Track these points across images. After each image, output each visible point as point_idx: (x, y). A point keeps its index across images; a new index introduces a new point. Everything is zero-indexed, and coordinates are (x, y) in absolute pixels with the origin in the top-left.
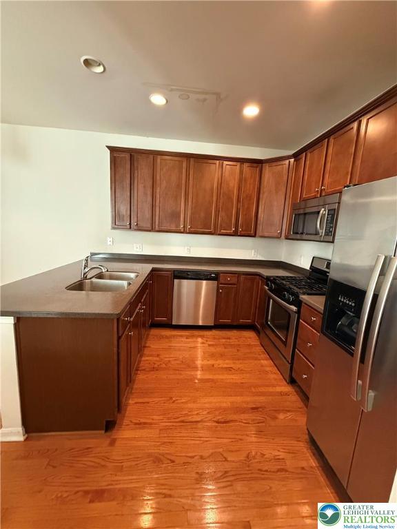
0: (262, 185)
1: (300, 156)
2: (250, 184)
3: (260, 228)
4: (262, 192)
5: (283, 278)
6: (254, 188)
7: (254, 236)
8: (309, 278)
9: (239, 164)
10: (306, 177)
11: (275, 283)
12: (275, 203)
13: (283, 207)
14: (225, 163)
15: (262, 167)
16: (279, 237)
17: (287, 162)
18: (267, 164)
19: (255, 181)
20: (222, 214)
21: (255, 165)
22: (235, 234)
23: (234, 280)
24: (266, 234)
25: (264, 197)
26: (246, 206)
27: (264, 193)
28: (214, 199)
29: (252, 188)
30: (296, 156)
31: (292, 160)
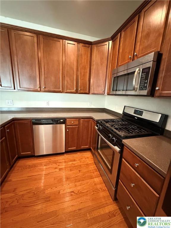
0: (92, 60)
1: (116, 37)
2: (84, 59)
3: (92, 88)
4: (92, 64)
5: (107, 121)
6: (87, 62)
7: (89, 94)
8: (123, 120)
9: (76, 43)
10: (121, 51)
11: (102, 126)
12: (101, 72)
13: (105, 74)
14: (67, 41)
15: (92, 47)
16: (103, 94)
17: (107, 43)
18: (95, 45)
19: (88, 57)
20: (67, 79)
21: (87, 45)
22: (76, 92)
23: (77, 123)
24: (96, 92)
25: (94, 67)
26: (83, 74)
27: (93, 65)
28: (61, 68)
29: (86, 61)
30: (113, 38)
31: (111, 42)
